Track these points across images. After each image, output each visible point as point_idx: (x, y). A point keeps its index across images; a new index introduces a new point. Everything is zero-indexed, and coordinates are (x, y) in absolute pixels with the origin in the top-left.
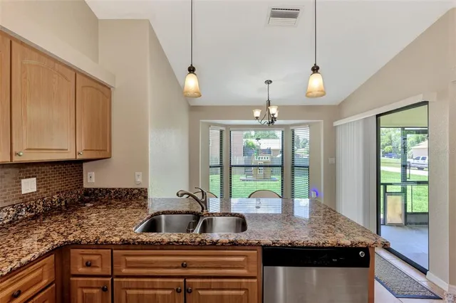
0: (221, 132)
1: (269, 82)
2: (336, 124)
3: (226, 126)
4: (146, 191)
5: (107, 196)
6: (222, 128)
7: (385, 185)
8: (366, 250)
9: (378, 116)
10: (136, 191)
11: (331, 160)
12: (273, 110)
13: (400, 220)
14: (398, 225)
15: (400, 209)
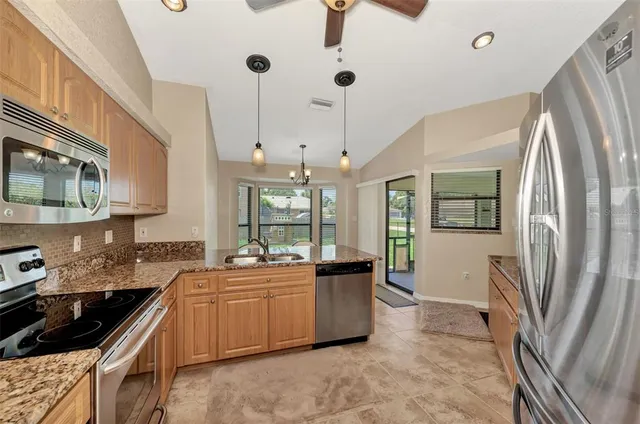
0: (250, 188)
1: (303, 146)
2: (358, 186)
3: (254, 183)
4: (203, 243)
5: (163, 250)
6: (250, 185)
7: (395, 239)
8: (371, 263)
9: (387, 182)
10: (193, 244)
11: (354, 219)
12: (308, 173)
13: (405, 268)
14: (404, 272)
15: (405, 259)
